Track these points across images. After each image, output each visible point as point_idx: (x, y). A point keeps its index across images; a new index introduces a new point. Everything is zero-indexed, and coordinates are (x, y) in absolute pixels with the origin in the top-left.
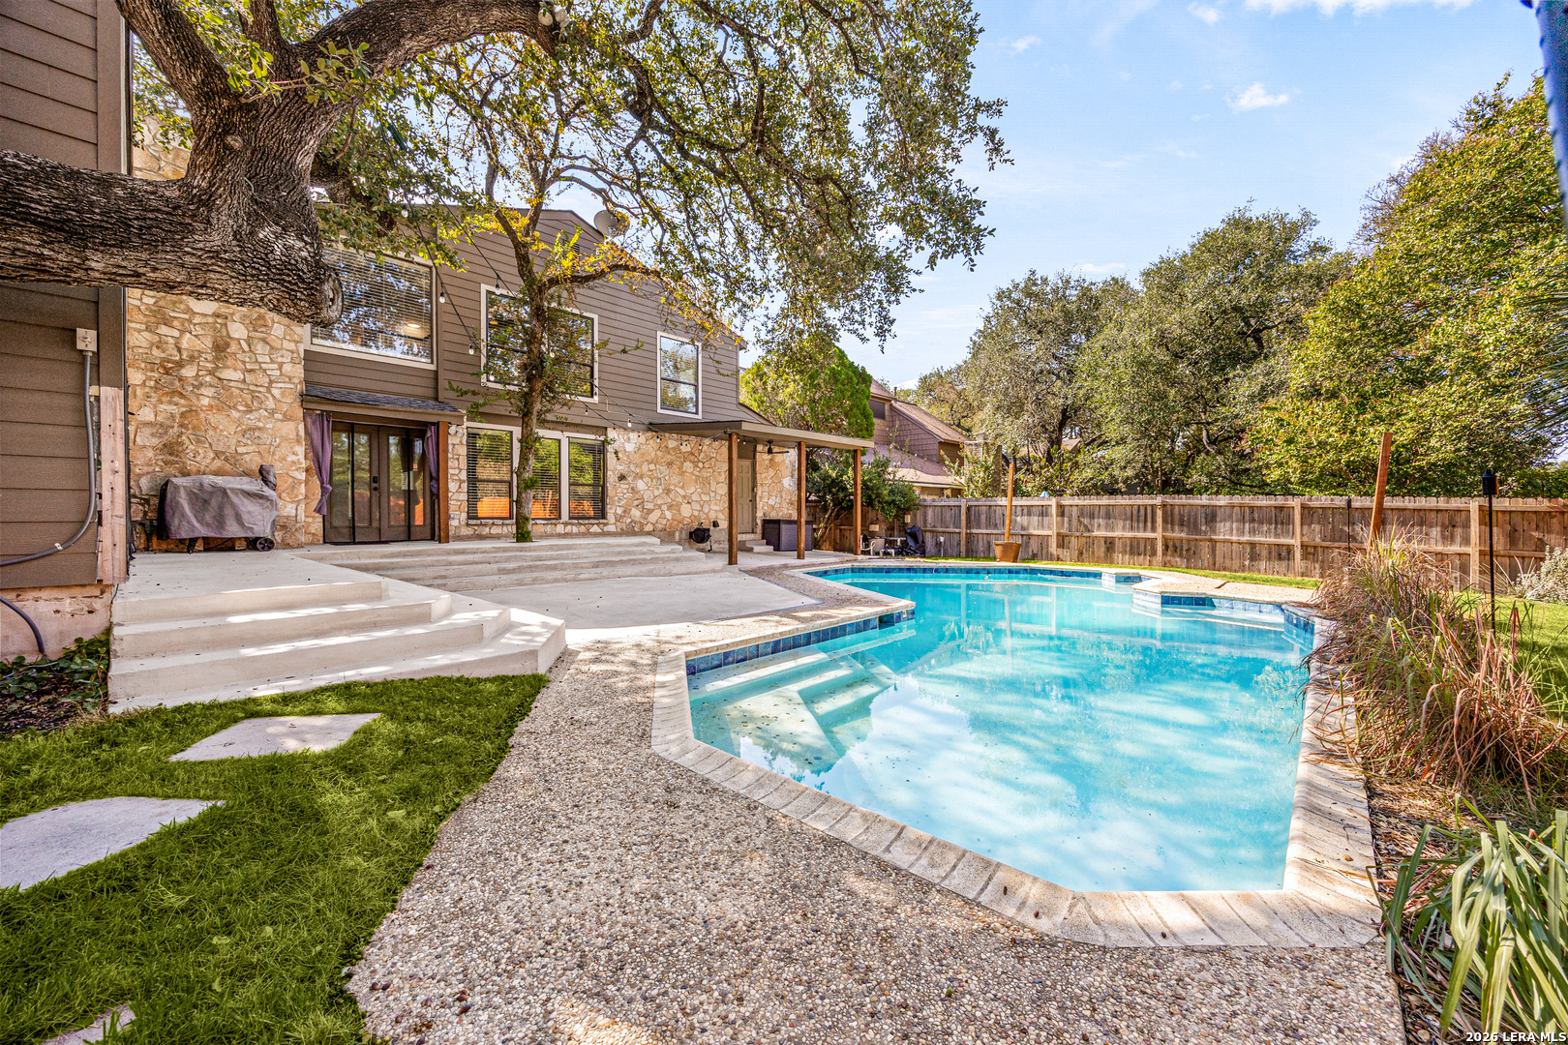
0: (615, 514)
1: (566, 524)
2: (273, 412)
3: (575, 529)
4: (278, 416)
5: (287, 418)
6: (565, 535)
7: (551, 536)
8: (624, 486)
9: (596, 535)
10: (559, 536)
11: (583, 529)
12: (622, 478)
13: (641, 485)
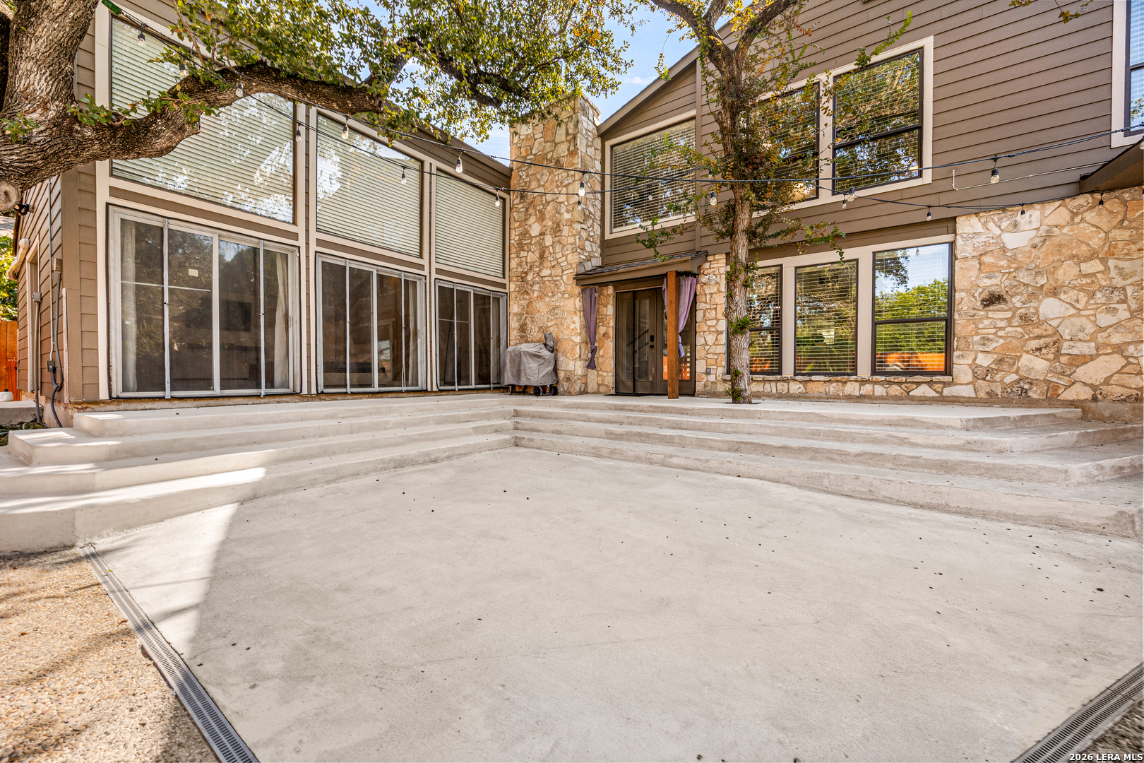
0: (974, 367)
1: (863, 382)
2: (563, 294)
3: (879, 390)
4: (566, 296)
5: (571, 296)
6: (861, 399)
7: (836, 398)
8: (998, 314)
9: (923, 400)
10: (849, 398)
11: (895, 390)
12: (993, 300)
13: (1050, 308)
